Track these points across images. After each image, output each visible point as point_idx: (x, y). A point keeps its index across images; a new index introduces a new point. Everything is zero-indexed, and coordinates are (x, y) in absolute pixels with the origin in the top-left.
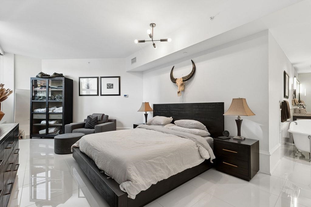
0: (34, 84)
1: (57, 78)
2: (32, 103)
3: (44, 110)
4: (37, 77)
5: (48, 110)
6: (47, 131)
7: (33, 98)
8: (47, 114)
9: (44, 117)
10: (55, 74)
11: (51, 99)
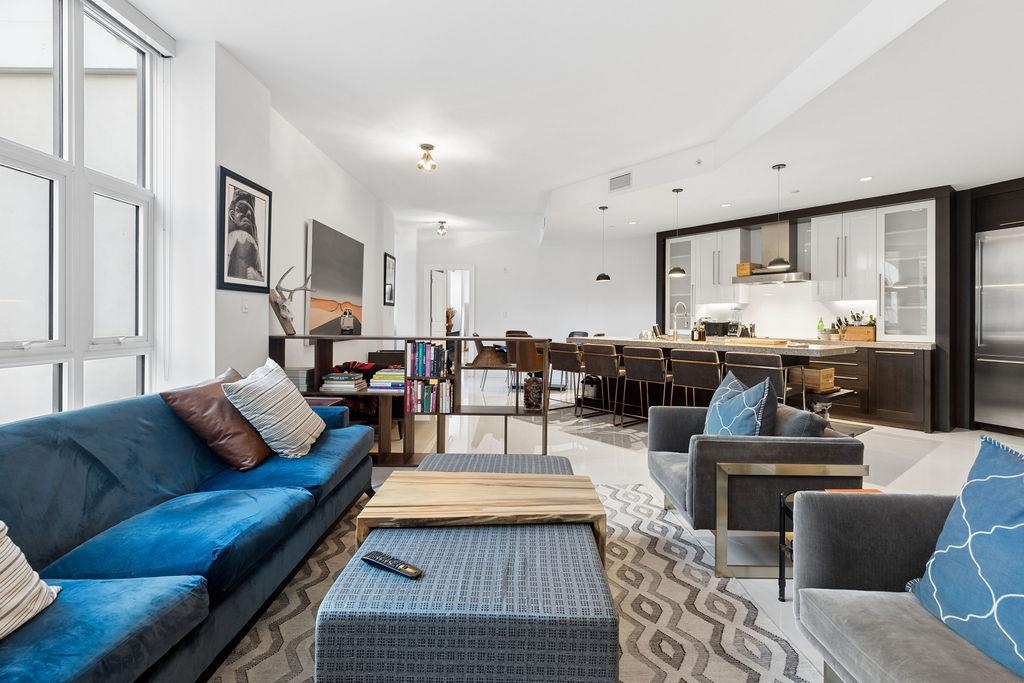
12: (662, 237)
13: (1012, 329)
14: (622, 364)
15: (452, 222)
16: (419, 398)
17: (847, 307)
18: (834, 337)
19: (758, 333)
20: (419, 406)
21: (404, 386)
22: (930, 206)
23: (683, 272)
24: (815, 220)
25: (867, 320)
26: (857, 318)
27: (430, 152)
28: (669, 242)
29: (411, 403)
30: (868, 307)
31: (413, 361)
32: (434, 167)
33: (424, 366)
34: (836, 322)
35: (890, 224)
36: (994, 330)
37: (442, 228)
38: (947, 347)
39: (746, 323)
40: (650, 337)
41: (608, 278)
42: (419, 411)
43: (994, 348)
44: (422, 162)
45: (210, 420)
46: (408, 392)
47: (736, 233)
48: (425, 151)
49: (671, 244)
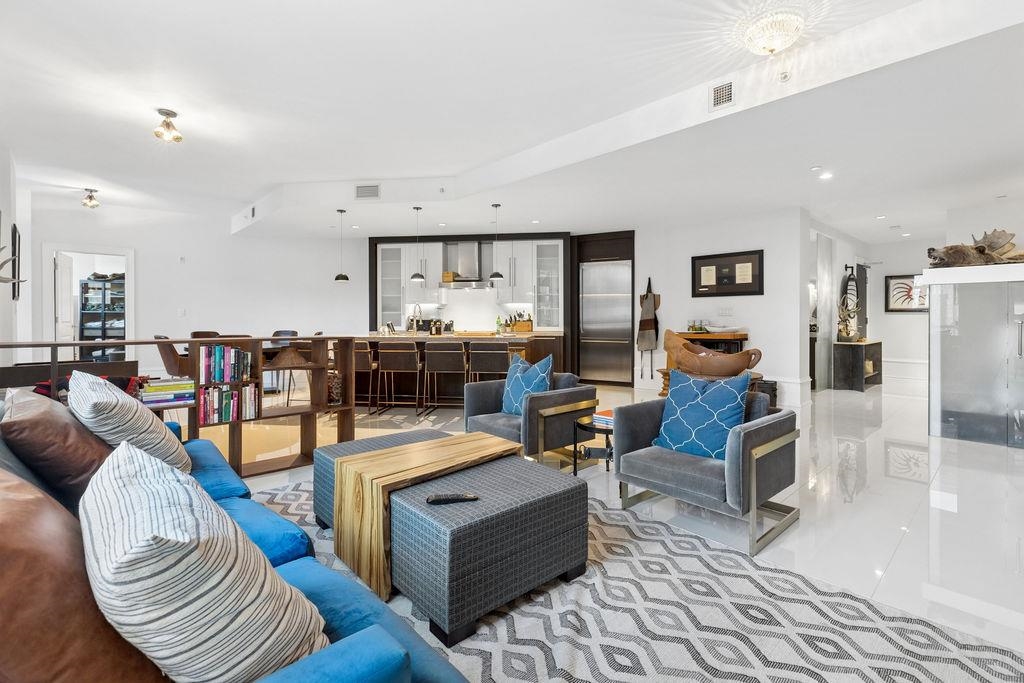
0: (85, 288)
1: (116, 281)
2: (82, 315)
3: (98, 324)
4: (89, 279)
5: (104, 324)
6: (104, 353)
7: (84, 307)
8: (104, 329)
9: (99, 333)
10: (114, 275)
11: (109, 309)
12: (374, 242)
13: (596, 322)
14: (376, 358)
15: (105, 191)
16: (216, 406)
17: (515, 307)
18: (508, 329)
19: (456, 328)
20: (216, 416)
21: (194, 396)
22: (560, 243)
23: (422, 277)
24: (496, 244)
25: (526, 318)
26: (520, 315)
27: (171, 119)
28: (380, 247)
29: (205, 413)
30: (527, 308)
31: (208, 367)
32: (178, 139)
33: (222, 371)
34: (508, 319)
35: (540, 252)
36: (589, 323)
37: (91, 198)
38: (569, 334)
39: (446, 320)
40: (387, 333)
41: (346, 278)
42: (216, 421)
43: (589, 333)
44: (162, 130)
45: (77, 449)
46: (202, 402)
47: (439, 246)
48: (164, 118)
49: (382, 250)
